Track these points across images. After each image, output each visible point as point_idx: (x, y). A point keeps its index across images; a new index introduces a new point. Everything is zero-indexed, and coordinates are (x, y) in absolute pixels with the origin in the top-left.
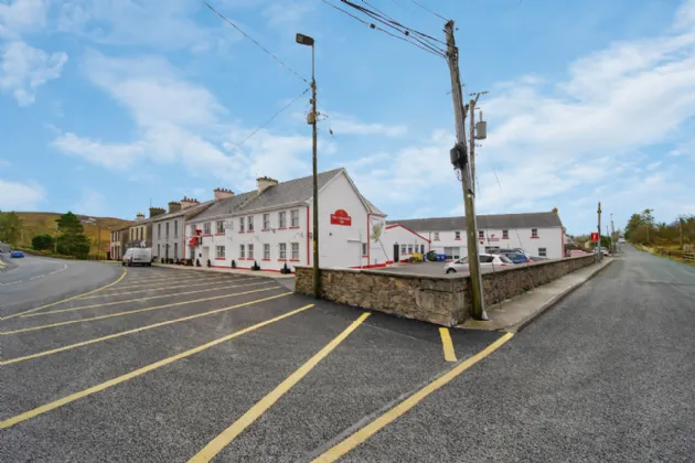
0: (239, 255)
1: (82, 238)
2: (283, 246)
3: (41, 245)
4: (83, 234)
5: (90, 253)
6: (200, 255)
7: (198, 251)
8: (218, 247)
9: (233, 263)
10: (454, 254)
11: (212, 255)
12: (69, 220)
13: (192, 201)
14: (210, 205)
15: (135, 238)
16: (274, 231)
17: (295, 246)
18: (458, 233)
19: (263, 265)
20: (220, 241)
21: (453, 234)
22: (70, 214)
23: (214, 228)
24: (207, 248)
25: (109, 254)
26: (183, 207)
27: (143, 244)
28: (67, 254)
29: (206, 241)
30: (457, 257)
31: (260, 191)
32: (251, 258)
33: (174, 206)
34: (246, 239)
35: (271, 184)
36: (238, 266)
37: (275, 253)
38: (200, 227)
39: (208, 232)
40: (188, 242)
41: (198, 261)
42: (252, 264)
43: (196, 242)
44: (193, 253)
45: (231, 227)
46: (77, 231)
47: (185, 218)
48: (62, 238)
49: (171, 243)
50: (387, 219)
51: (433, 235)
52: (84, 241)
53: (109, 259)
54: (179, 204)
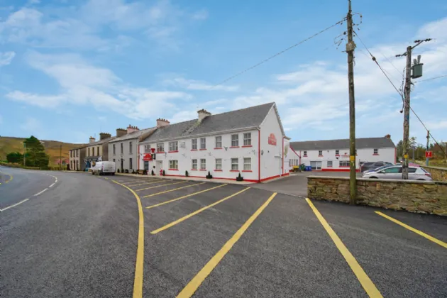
0: (191, 168)
1: (43, 155)
2: (235, 160)
3: (14, 159)
4: (44, 152)
5: (49, 166)
6: (154, 167)
7: (152, 164)
8: (171, 162)
9: (187, 172)
10: (317, 165)
11: (166, 167)
12: (32, 142)
13: (134, 128)
14: (155, 131)
15: (91, 155)
16: (226, 149)
17: (247, 160)
18: (320, 152)
19: (215, 175)
20: (173, 156)
21: (317, 152)
22: (32, 137)
23: (166, 146)
24: (161, 162)
25: (68, 165)
26: (128, 132)
27: (100, 159)
28: (32, 166)
29: (159, 156)
30: (319, 168)
31: (200, 120)
32: (203, 169)
33: (121, 132)
34: (199, 155)
35: (207, 115)
36: (190, 174)
37: (227, 165)
38: (154, 146)
39: (161, 150)
40: (142, 157)
41: (153, 172)
42: (205, 174)
43: (149, 158)
44: (146, 165)
45: (183, 146)
46: (40, 150)
47: (138, 141)
48: (28, 155)
49: (126, 158)
50: (291, 141)
51: (302, 153)
52: (44, 157)
53: (68, 169)
54: (126, 131)
